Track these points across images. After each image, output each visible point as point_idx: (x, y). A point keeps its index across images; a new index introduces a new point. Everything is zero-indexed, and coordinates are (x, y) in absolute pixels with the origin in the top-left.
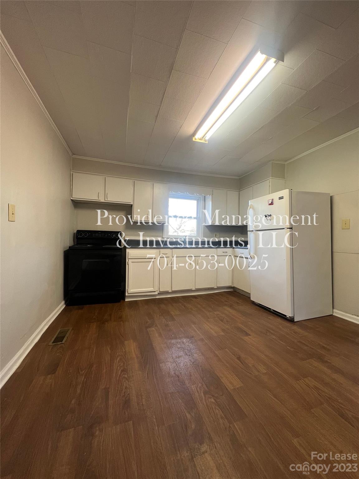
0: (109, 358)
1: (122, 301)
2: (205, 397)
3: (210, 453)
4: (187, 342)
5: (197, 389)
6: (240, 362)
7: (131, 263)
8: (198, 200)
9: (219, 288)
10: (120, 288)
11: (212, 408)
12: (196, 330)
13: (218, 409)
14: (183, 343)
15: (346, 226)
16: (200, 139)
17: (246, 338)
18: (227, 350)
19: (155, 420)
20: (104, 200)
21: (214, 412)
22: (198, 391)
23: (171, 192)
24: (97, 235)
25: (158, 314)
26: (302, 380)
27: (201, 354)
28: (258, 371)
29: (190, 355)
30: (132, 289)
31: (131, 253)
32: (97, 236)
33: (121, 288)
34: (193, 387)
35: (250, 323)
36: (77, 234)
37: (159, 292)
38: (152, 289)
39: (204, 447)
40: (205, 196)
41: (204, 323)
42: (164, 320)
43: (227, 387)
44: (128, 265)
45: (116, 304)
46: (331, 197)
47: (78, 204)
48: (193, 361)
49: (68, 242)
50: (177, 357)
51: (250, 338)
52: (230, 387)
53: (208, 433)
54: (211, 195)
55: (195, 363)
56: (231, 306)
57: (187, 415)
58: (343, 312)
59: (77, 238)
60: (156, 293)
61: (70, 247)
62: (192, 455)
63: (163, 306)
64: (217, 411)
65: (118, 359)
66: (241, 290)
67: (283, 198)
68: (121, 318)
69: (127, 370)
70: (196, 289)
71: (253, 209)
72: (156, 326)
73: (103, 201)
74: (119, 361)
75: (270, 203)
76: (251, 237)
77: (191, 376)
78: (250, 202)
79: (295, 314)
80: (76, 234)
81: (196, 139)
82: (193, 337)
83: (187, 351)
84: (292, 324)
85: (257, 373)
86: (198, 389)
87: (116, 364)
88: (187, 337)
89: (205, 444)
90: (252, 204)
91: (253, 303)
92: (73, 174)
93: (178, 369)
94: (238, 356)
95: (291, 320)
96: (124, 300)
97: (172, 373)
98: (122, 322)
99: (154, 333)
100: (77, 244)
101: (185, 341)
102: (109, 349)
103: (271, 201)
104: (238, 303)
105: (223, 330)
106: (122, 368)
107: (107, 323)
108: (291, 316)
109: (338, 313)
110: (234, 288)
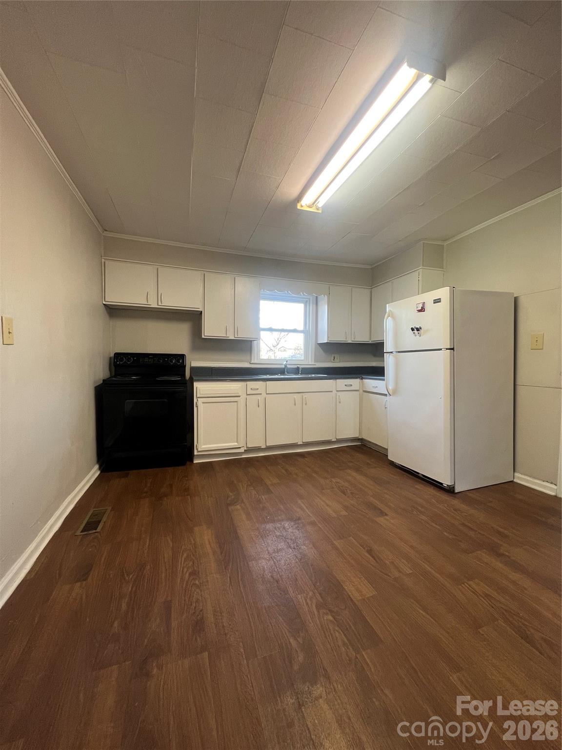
0: (171, 554)
1: (188, 463)
2: (318, 612)
3: (326, 699)
4: (290, 528)
5: (306, 600)
6: (371, 558)
7: (202, 404)
8: (306, 304)
9: (339, 441)
10: (186, 444)
11: (330, 629)
12: (305, 508)
13: (338, 631)
14: (284, 528)
15: (538, 346)
16: (309, 207)
17: (381, 520)
18: (351, 538)
19: (242, 650)
20: (156, 304)
21: (332, 635)
22: (307, 604)
23: (262, 290)
24: (146, 360)
25: (245, 484)
26: (466, 584)
27: (311, 546)
28: (400, 572)
29: (296, 547)
30: (204, 445)
31: (201, 388)
32: (146, 362)
33: (186, 442)
34: (300, 597)
35: (387, 496)
36: (114, 360)
37: (246, 449)
38: (235, 444)
39: (319, 690)
40: (317, 297)
41: (316, 497)
42: (254, 492)
43: (351, 596)
44: (197, 407)
45: (180, 468)
46: (516, 300)
47: (114, 311)
48: (299, 556)
49: (101, 372)
50: (274, 552)
51: (387, 520)
52: (356, 596)
53: (323, 668)
54: (327, 295)
55: (302, 561)
56: (358, 470)
57: (292, 640)
58: (529, 476)
59: (114, 365)
60: (242, 450)
61: (103, 380)
62: (299, 702)
63: (252, 470)
64: (337, 634)
65: (185, 555)
66: (373, 443)
67: (440, 302)
68: (187, 490)
69: (198, 573)
70: (303, 442)
71: (393, 317)
72: (243, 502)
73: (154, 305)
74: (185, 559)
75: (420, 308)
76: (389, 362)
77: (297, 579)
78: (389, 307)
79: (456, 482)
80: (113, 358)
81: (302, 206)
82: (299, 519)
83: (290, 541)
84: (451, 496)
85: (397, 574)
86: (308, 601)
87: (181, 564)
88: (290, 519)
89: (318, 686)
90: (392, 310)
91: (393, 464)
92: (105, 263)
93: (276, 570)
94: (369, 548)
95: (450, 491)
96: (192, 461)
97: (269, 576)
98: (189, 497)
99: (239, 514)
100: (115, 376)
101: (287, 525)
102: (169, 541)
103: (421, 306)
104: (368, 464)
105: (346, 508)
106: (190, 570)
107: (165, 498)
108: (450, 484)
109: (521, 479)
110: (361, 440)
